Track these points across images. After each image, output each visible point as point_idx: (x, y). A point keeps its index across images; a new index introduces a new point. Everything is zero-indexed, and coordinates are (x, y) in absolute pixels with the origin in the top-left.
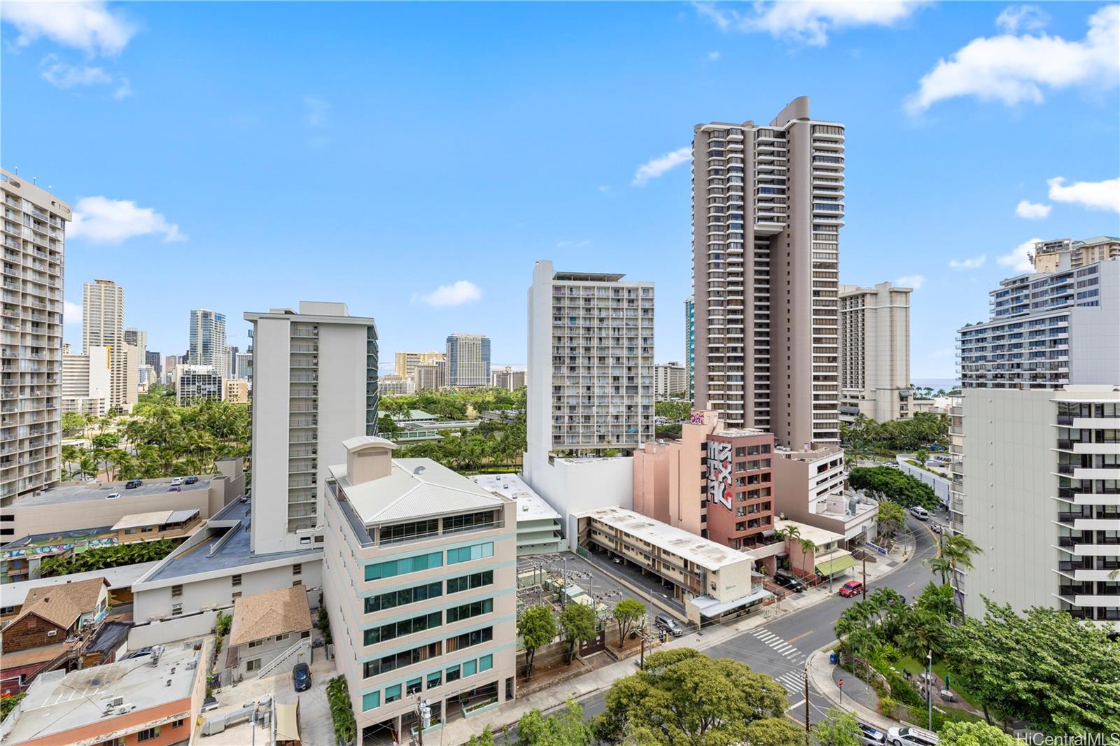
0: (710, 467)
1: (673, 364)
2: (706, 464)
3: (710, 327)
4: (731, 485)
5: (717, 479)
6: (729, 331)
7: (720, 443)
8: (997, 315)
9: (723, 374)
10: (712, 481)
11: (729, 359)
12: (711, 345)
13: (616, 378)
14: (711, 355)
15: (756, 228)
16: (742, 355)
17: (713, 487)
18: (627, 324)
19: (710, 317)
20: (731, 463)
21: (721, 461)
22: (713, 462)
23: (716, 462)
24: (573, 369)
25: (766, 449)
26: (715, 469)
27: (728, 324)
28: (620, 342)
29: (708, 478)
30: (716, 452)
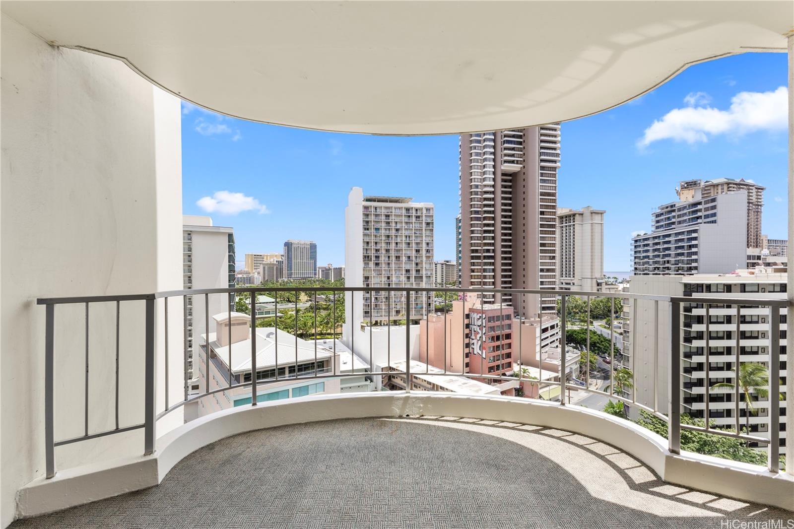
0: (471, 330)
1: (448, 262)
2: (469, 328)
3: (472, 235)
4: (485, 342)
5: (476, 338)
6: (484, 238)
7: (477, 314)
8: (656, 229)
9: (480, 267)
10: (473, 339)
11: (485, 257)
12: (472, 248)
13: (408, 271)
14: (472, 254)
15: (502, 168)
16: (493, 254)
17: (473, 344)
18: (415, 233)
19: (472, 229)
20: (485, 327)
21: (479, 326)
22: (473, 327)
23: (475, 327)
24: (377, 264)
25: (508, 317)
26: (475, 331)
27: (484, 233)
28: (411, 246)
29: (470, 338)
30: (475, 320)
